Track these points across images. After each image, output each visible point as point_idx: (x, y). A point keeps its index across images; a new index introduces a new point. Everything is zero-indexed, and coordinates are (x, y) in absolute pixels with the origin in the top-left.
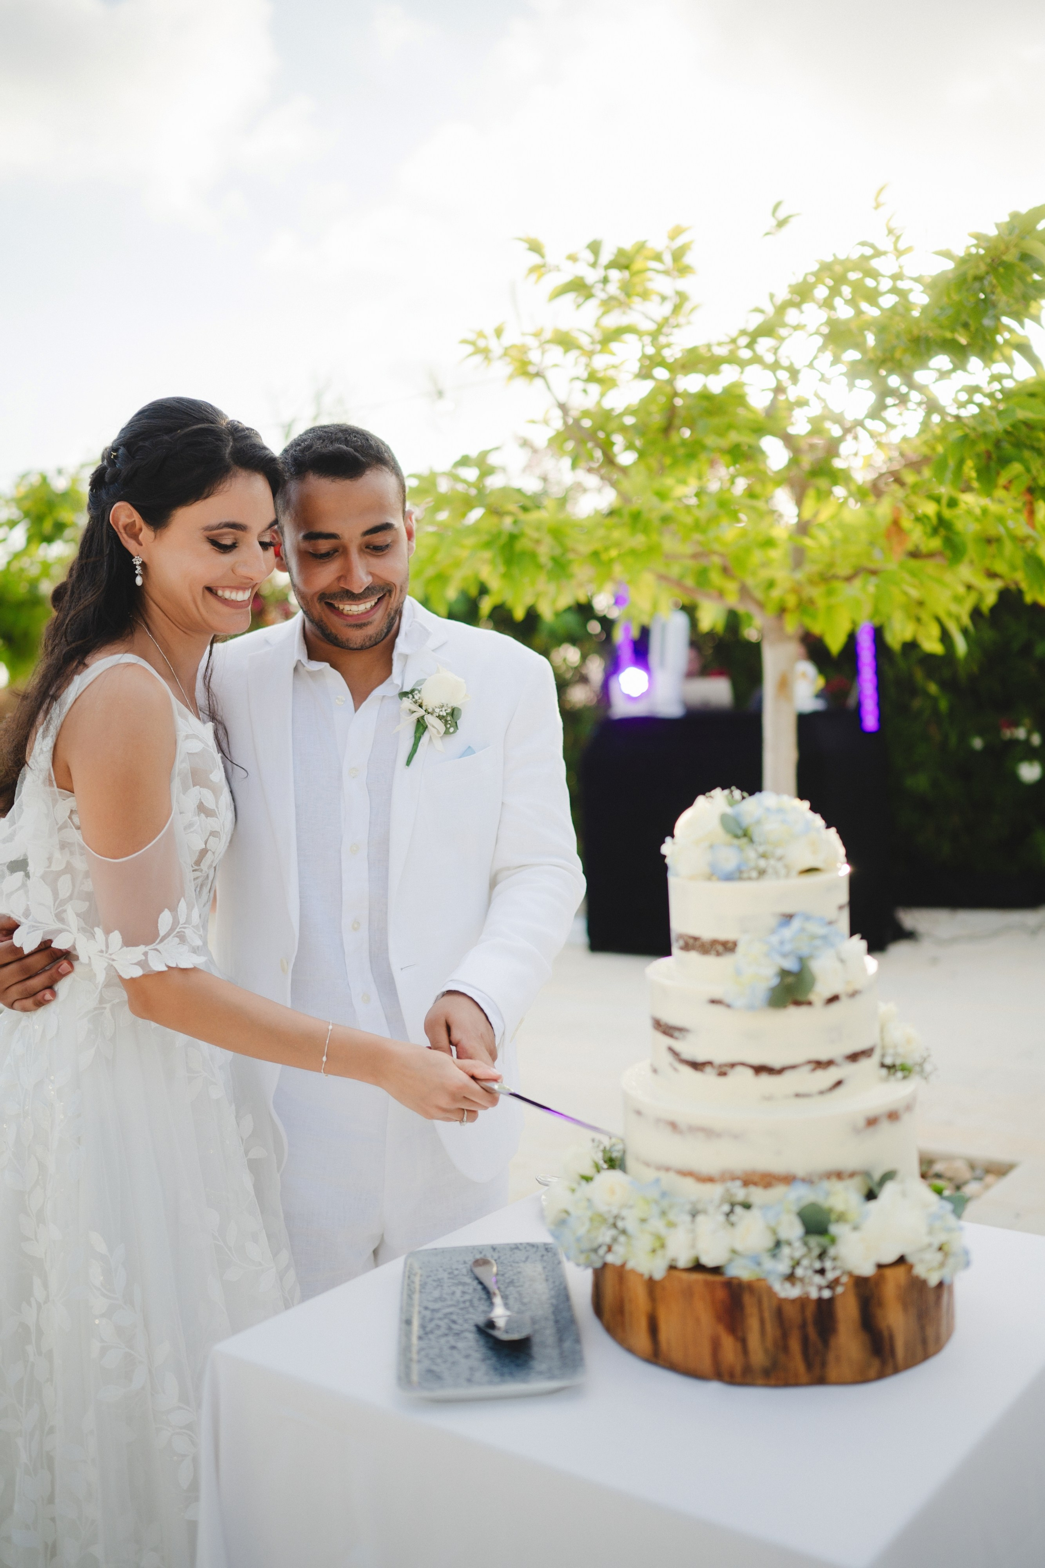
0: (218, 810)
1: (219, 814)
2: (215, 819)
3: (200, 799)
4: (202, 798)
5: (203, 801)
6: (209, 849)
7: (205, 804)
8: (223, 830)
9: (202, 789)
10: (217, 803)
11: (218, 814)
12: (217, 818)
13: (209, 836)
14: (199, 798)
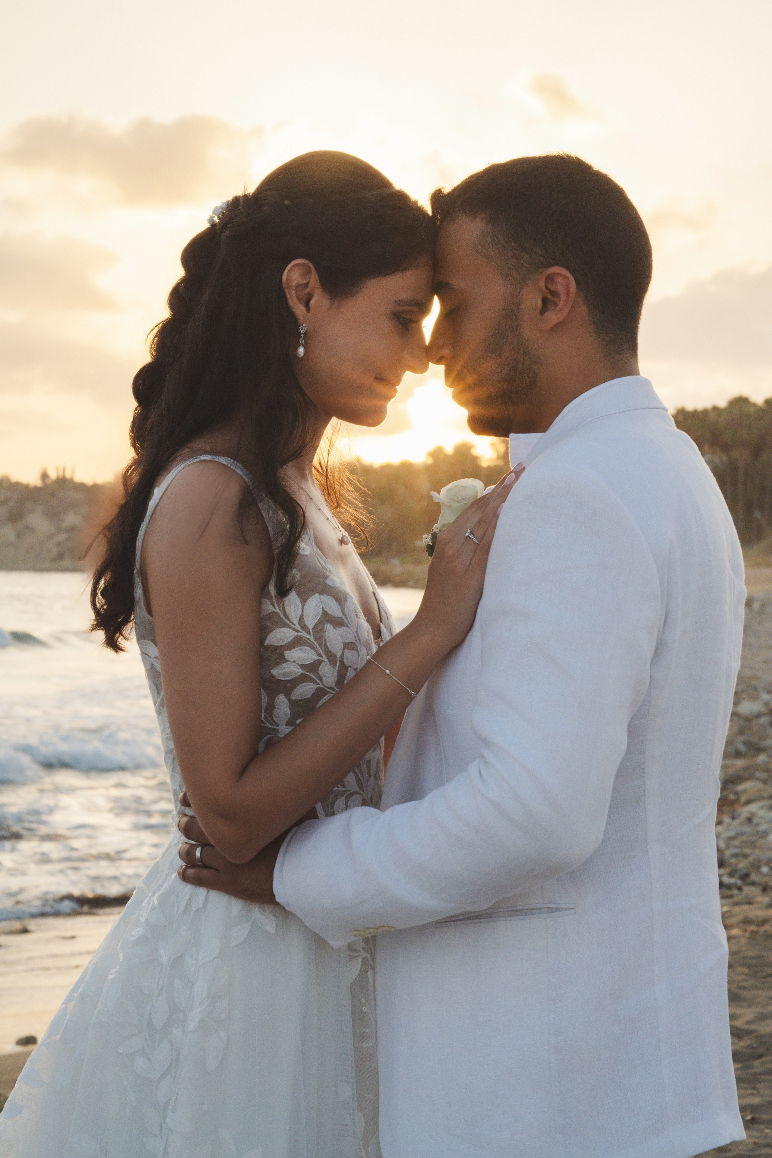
0: (347, 618)
1: (349, 622)
2: (345, 628)
3: (323, 608)
4: (324, 607)
5: (326, 609)
6: (348, 665)
7: (329, 612)
8: (358, 640)
9: (321, 597)
10: (343, 610)
11: (346, 622)
12: (347, 626)
13: (344, 650)
14: (321, 607)
